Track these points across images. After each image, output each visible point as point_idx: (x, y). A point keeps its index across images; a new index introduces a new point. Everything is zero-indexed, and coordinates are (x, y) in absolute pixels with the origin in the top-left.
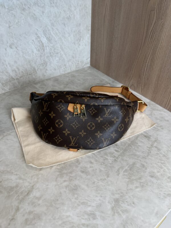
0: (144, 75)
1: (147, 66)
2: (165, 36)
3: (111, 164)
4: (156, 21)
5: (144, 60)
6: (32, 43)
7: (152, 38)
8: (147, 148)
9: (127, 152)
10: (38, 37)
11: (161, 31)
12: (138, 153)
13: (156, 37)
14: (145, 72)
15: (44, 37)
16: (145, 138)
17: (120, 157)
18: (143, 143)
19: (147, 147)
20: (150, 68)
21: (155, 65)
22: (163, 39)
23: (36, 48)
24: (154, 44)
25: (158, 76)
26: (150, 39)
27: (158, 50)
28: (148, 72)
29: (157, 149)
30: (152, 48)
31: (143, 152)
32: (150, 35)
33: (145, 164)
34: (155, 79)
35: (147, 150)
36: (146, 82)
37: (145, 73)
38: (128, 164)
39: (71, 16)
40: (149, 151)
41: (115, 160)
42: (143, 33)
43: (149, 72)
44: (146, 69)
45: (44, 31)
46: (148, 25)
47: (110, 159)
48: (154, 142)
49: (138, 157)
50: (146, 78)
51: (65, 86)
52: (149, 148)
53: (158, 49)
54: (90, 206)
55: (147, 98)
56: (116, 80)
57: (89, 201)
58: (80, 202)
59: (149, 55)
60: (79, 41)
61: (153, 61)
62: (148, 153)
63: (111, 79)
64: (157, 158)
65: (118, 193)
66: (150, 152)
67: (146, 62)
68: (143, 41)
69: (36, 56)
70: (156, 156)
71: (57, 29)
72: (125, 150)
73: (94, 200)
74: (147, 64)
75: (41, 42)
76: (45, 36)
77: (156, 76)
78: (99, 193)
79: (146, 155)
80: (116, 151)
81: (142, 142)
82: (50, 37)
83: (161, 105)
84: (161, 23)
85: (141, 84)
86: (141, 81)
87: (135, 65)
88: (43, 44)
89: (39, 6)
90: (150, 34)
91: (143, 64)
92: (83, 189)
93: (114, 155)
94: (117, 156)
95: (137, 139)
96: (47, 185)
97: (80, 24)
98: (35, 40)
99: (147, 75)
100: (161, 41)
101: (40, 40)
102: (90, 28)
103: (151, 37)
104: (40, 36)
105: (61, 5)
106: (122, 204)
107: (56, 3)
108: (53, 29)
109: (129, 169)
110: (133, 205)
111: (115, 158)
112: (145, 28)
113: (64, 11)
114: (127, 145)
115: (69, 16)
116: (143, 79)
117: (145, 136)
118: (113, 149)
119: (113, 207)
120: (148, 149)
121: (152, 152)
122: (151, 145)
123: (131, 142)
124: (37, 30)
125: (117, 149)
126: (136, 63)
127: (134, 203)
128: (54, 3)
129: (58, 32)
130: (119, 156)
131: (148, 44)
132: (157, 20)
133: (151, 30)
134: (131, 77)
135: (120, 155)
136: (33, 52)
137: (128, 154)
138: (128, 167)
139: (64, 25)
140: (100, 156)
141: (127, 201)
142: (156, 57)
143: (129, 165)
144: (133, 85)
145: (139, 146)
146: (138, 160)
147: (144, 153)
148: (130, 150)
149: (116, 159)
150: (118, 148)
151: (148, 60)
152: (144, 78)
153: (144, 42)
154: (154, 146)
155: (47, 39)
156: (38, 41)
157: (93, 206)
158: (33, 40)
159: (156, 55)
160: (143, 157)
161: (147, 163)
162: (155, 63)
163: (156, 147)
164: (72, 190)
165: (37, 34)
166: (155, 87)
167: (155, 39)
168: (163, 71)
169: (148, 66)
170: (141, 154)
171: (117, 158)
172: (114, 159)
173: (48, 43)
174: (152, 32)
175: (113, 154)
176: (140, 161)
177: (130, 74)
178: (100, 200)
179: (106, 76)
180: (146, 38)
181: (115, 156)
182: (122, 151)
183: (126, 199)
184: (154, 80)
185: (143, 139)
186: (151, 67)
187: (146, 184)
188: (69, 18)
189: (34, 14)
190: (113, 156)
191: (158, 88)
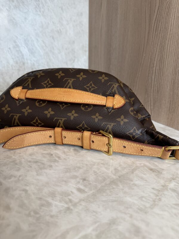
0: (153, 86)
1: (154, 71)
2: (174, 19)
3: (52, 216)
4: (160, 6)
5: (150, 65)
6: (8, 51)
7: (157, 30)
8: (153, 191)
9: (104, 194)
10: (17, 46)
11: (168, 15)
12: (128, 199)
13: (162, 27)
14: (153, 82)
15: (25, 48)
16: (151, 172)
17: (83, 204)
18: (146, 180)
19: (153, 189)
20: (160, 73)
21: (166, 66)
22: (172, 24)
23: (13, 59)
24: (160, 37)
25: (173, 82)
26: (154, 33)
27: (167, 43)
28: (157, 81)
29: (176, 194)
30: (159, 44)
31: (143, 197)
32: (154, 28)
33: (143, 226)
34: (168, 87)
35: (152, 195)
36: (156, 97)
37: (153, 84)
38: (95, 223)
39: (62, 30)
40: (158, 198)
41: (68, 209)
42: (145, 29)
44: (153, 77)
45: (25, 40)
46: (150, 15)
47: (56, 206)
48: (171, 181)
49: (127, 208)
50: (156, 90)
52: (158, 190)
53: (167, 41)
55: (160, 123)
59: (155, 55)
60: (72, 61)
61: (163, 61)
62: (154, 201)
64: (175, 214)
66: (160, 200)
67: (153, 67)
68: (146, 40)
69: (12, 69)
70: (175, 208)
71: (43, 41)
72: (101, 191)
74: (154, 68)
75: (21, 52)
76: (27, 47)
77: (169, 83)
79: (148, 205)
80: (79, 190)
81: (142, 178)
82: (33, 49)
84: (166, 5)
85: (149, 102)
86: (150, 98)
87: (139, 76)
88: (23, 55)
89: (20, 10)
90: (154, 25)
91: (149, 71)
93: (70, 197)
94: (77, 201)
95: (133, 173)
97: (74, 42)
98: (12, 49)
99: (157, 85)
100: (169, 30)
101: (20, 50)
102: (87, 49)
103: (155, 28)
104: (20, 45)
105: (50, 16)
107: (43, 12)
108: (37, 40)
109: (94, 233)
111: (70, 204)
112: (147, 21)
113: (53, 23)
114: (108, 182)
115: (60, 30)
117: (151, 170)
118: (74, 186)
120: (155, 192)
121: (163, 199)
122: (163, 186)
123: (119, 177)
124: (17, 37)
125: (82, 187)
126: (140, 73)
128: (40, 11)
129: (44, 45)
130: (81, 200)
131: (153, 40)
132: (160, 4)
133: (154, 20)
135: (83, 200)
136: (8, 62)
137: (104, 199)
138: (93, 230)
139: (53, 38)
140: (37, 198)
142: (166, 54)
143: (97, 224)
145: (135, 185)
146: (125, 213)
147: (144, 199)
148: (111, 192)
149: (72, 207)
150: (85, 186)
151: (155, 62)
152: (152, 91)
153: (148, 40)
154: (170, 189)
155: (29, 50)
156: (17, 51)
158: (10, 48)
159: (166, 51)
160: (141, 210)
161: (148, 224)
162: (165, 64)
163: (174, 190)
165: (15, 42)
166: (170, 101)
167: (161, 30)
169: (157, 71)
170: (136, 202)
171: (75, 205)
172: (66, 206)
173: (30, 55)
174: (156, 21)
175: (69, 195)
176: (131, 216)
180: (149, 33)
181: (70, 201)
182: (91, 192)
184: (168, 90)
185: (145, 173)
186: (160, 71)
188: (59, 32)
189: (14, 19)
190: (67, 200)
191: (175, 101)
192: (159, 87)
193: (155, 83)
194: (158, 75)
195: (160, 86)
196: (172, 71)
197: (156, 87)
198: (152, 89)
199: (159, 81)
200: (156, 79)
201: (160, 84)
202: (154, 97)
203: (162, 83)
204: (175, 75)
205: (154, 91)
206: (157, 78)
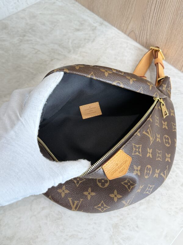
0: (151, 17)
14: (152, 13)
20: (160, 7)
21: (169, 3)
25: (172, 22)
28: (157, 14)
34: (168, 25)
36: (154, 29)
37: (151, 15)
43: (159, 13)
44: (153, 8)
50: (154, 22)
51: (21, 38)
54: (81, 238)
56: (105, 20)
57: (80, 232)
58: (67, 235)
63: (97, 17)
65: (117, 216)
73: (85, 229)
77: (169, 21)
78: (92, 219)
83: (175, 67)
85: (146, 31)
86: (146, 27)
92: (69, 217)
96: (20, 218)
99: (156, 18)
106: (122, 229)
110: (137, 229)
116: (149, 24)
119: (112, 236)
127: (137, 227)
134: (130, 19)
141: (128, 226)
144: (132, 31)
152: (150, 22)
157: (85, 239)
164: (55, 220)
166: (167, 38)
168: (181, 14)
169: (157, 3)
177: (128, 13)
178: (93, 228)
179: (88, 11)
183: (128, 223)
184: (167, 27)
187: (153, 198)
191: (172, 40)
192: (157, 20)
193: (154, 14)
194: (158, 7)
195: (159, 20)
196: (174, 10)
197: (154, 19)
198: (150, 19)
199: (159, 15)
200: (155, 11)
201: (160, 18)
202: (151, 28)
203: (162, 18)
204: (176, 16)
205: (152, 22)
206: (157, 10)
